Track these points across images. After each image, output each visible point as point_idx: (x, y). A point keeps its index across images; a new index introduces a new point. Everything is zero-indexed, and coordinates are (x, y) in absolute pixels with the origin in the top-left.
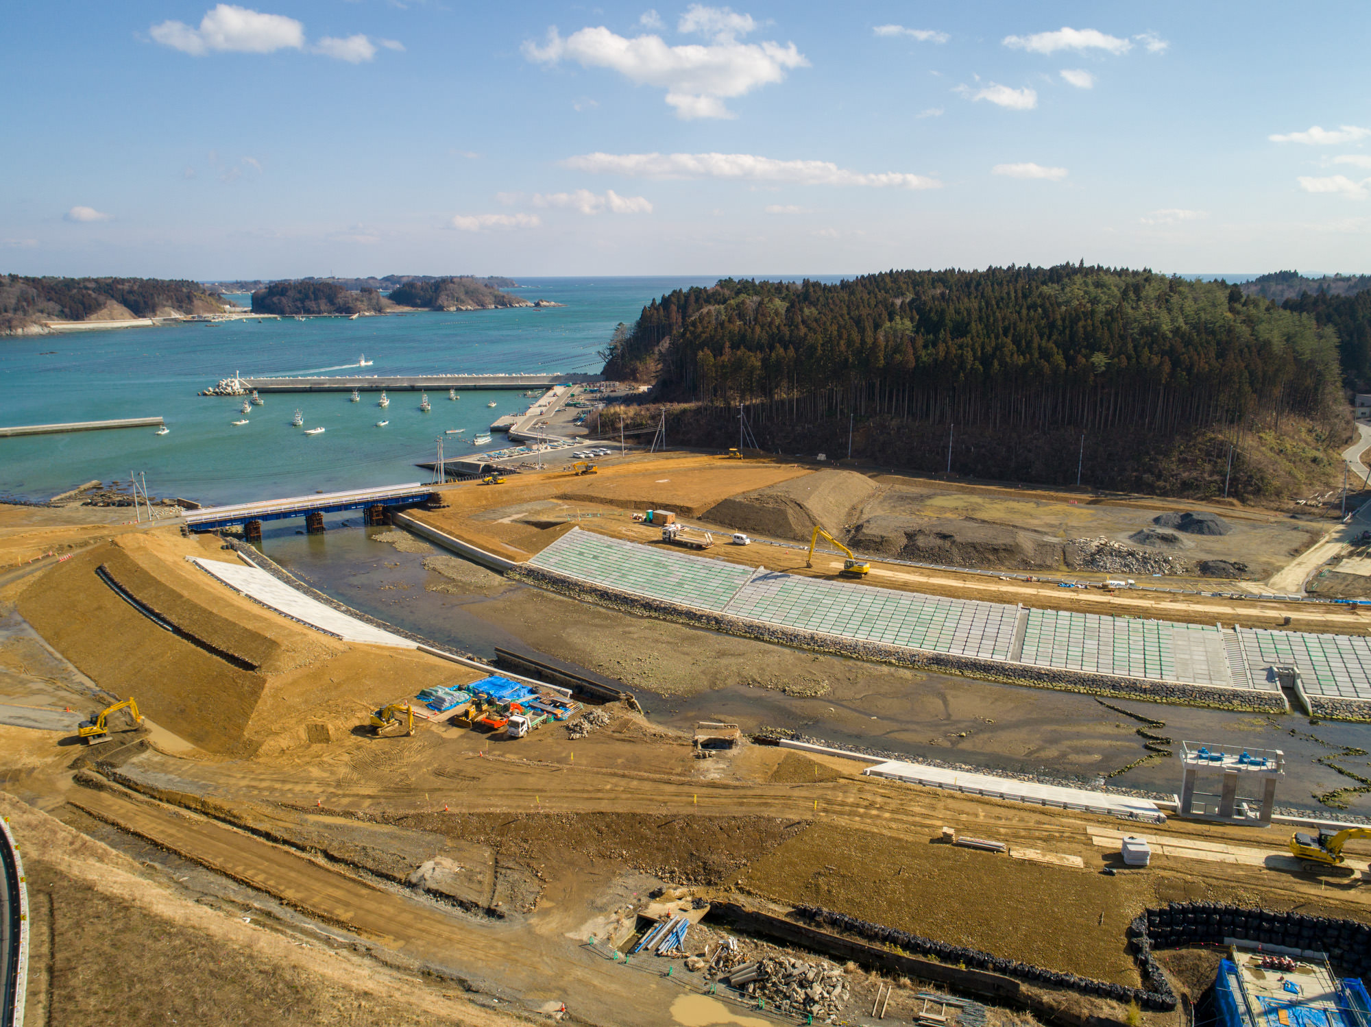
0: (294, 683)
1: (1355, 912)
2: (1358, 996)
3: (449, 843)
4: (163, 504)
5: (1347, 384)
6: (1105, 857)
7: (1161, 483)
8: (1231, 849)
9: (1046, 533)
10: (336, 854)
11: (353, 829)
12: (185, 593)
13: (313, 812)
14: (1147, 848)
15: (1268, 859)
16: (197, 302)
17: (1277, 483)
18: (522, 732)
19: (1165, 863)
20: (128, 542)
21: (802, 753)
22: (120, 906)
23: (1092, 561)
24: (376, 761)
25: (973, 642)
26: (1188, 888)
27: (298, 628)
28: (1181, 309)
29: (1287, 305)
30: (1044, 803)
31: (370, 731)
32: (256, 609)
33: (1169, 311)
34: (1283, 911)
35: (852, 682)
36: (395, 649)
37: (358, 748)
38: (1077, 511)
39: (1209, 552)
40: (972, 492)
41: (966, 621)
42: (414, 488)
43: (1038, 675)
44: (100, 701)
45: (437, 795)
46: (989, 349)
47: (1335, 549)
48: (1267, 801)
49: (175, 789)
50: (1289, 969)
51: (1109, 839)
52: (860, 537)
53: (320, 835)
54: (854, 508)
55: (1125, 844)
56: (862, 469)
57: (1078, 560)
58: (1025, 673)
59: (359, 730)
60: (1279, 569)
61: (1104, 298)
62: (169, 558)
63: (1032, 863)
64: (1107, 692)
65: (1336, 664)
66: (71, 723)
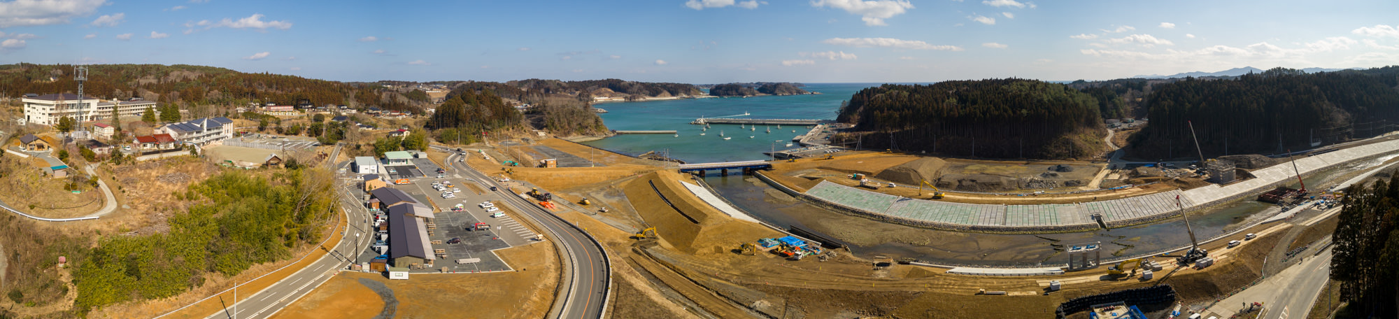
0: (712, 230)
1: (1130, 286)
3: (767, 295)
4: (673, 161)
5: (1103, 116)
6: (1044, 289)
7: (1049, 155)
9: (1010, 177)
10: (721, 293)
11: (728, 286)
12: (677, 193)
13: (714, 277)
14: (1059, 284)
15: (1101, 278)
16: (692, 92)
17: (1086, 151)
18: (800, 258)
19: (1066, 287)
20: (660, 173)
21: (919, 267)
23: (1029, 185)
24: (740, 263)
25: (987, 220)
26: (1076, 292)
27: (715, 210)
28: (1050, 93)
29: (1082, 91)
30: (1019, 275)
31: (739, 252)
32: (700, 202)
33: (1046, 94)
35: (939, 239)
36: (751, 223)
37: (733, 257)
38: (1021, 167)
39: (1068, 178)
40: (983, 163)
41: (983, 213)
42: (762, 162)
43: (1013, 229)
44: (644, 226)
45: (764, 278)
47: (1106, 172)
49: (664, 260)
51: (1045, 283)
52: (940, 183)
53: (716, 286)
54: (937, 172)
55: (1051, 284)
56: (940, 156)
57: (1023, 186)
58: (1008, 229)
59: (734, 251)
60: (1091, 181)
62: (673, 180)
63: (1016, 297)
64: (1038, 232)
65: (1112, 210)
66: (634, 231)
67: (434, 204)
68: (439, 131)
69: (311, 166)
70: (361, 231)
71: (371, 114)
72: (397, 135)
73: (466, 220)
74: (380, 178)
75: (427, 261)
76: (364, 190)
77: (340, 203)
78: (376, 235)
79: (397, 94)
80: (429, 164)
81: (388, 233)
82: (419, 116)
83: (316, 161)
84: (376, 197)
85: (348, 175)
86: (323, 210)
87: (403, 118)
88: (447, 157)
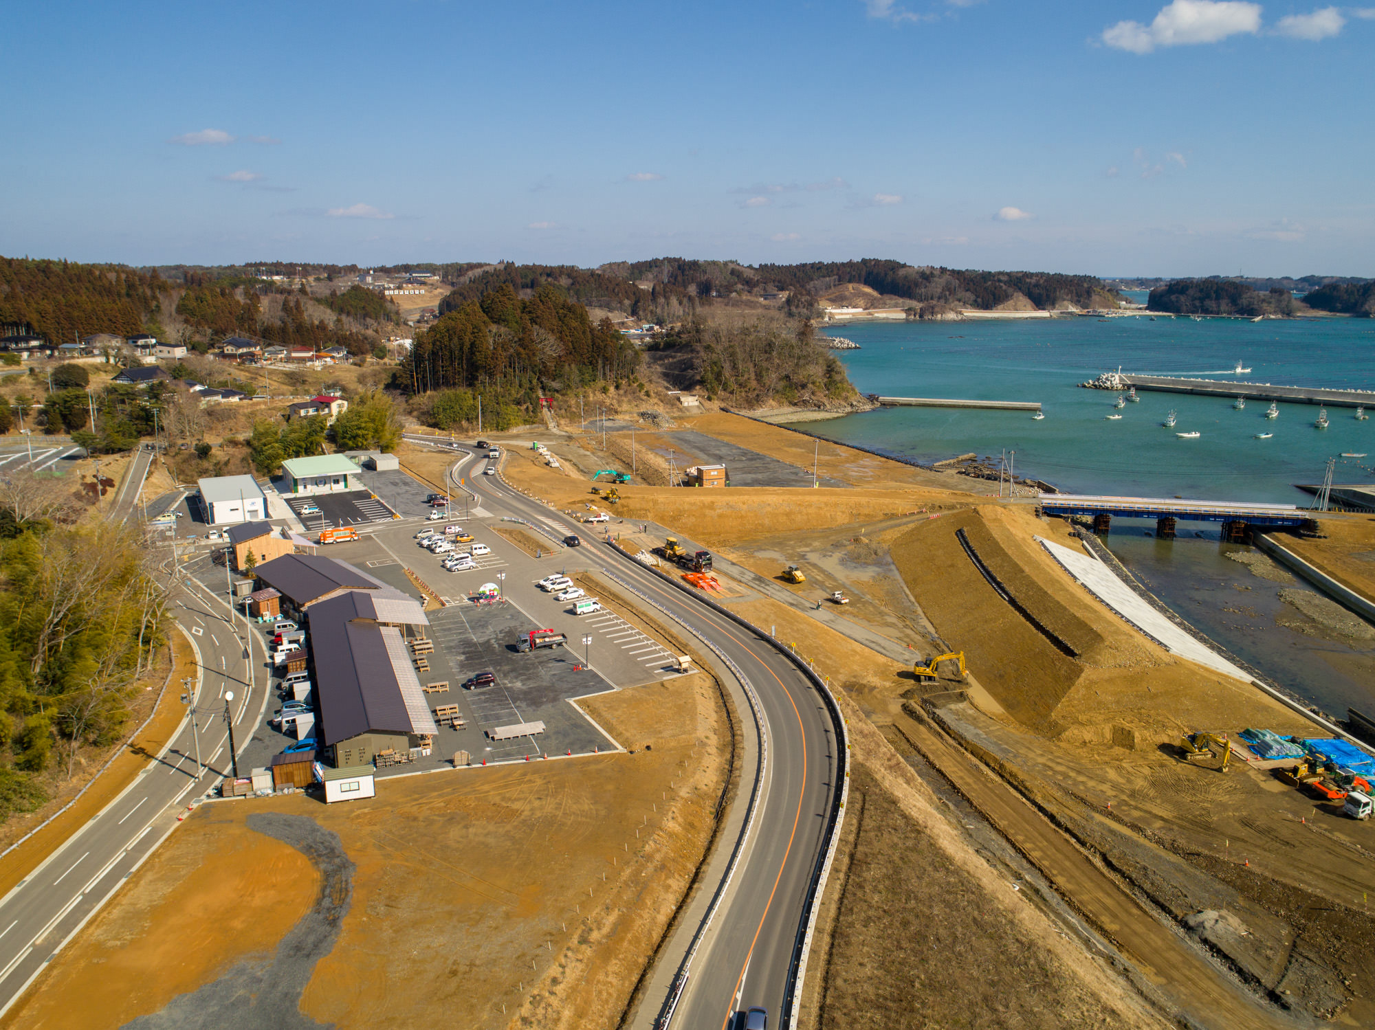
0: (1110, 680)
3: (1241, 901)
4: (1024, 483)
10: (1114, 862)
11: (1137, 845)
12: (1027, 569)
13: (1101, 812)
16: (1095, 298)
18: (1363, 813)
20: (987, 512)
22: (915, 829)
24: (1177, 785)
27: (1126, 628)
31: (1179, 753)
32: (1088, 599)
36: (1226, 677)
37: (1162, 766)
42: (1288, 510)
44: (936, 646)
45: (1238, 845)
49: (980, 744)
53: (1102, 837)
59: (1166, 748)
62: (1019, 534)
66: (910, 659)
67: (425, 587)
68: (427, 398)
69: (64, 521)
70: (237, 681)
71: (233, 356)
72: (311, 412)
73: (507, 624)
74: (276, 531)
75: (416, 741)
76: (235, 569)
77: (169, 615)
78: (279, 687)
79: (303, 300)
80: (406, 484)
81: (312, 677)
82: (369, 359)
83: (78, 505)
84: (268, 585)
85: (182, 532)
86: (118, 645)
87: (325, 367)
88: (452, 463)
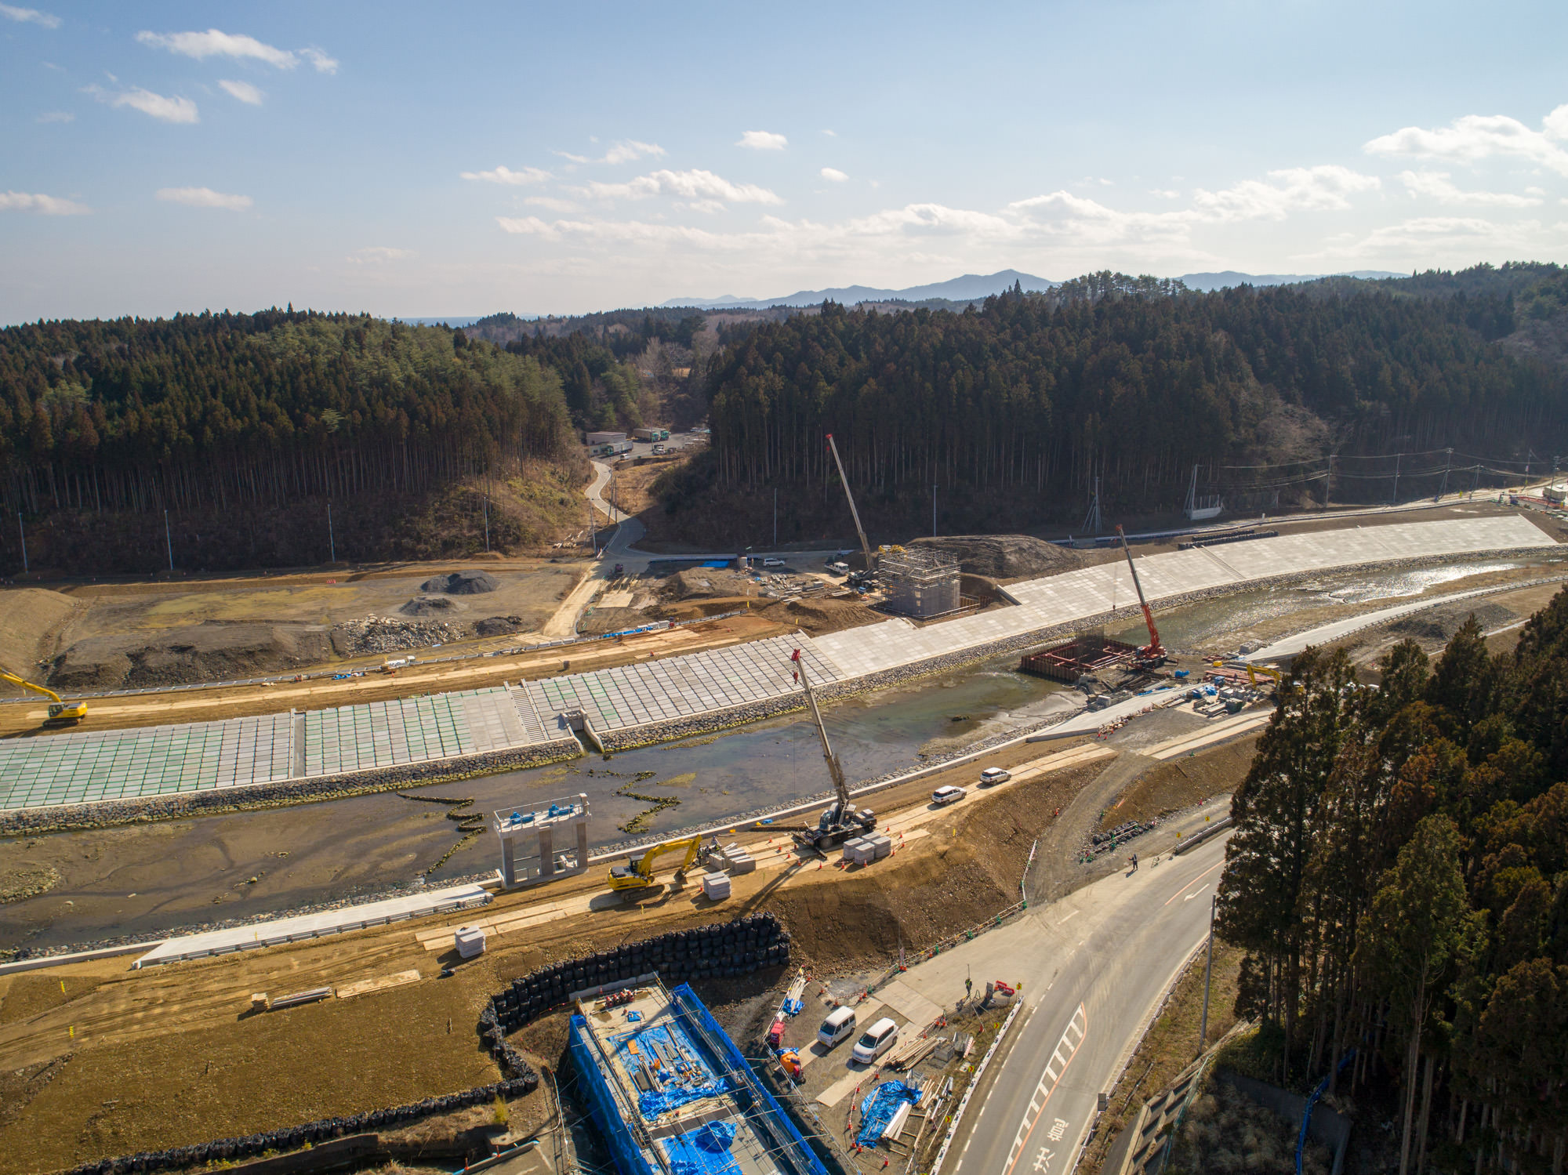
1: (672, 923)
2: (688, 1000)
5: (577, 424)
6: (441, 959)
7: (422, 546)
8: (559, 905)
9: (307, 623)
14: (482, 934)
15: (593, 902)
17: (533, 530)
19: (501, 942)
21: (38, 972)
23: (365, 644)
25: (245, 767)
26: (527, 959)
28: (409, 357)
29: (510, 348)
30: (364, 925)
33: (397, 358)
34: (613, 947)
35: (91, 859)
38: (337, 591)
39: (482, 611)
40: (207, 590)
41: (230, 746)
43: (329, 786)
46: (196, 415)
47: (595, 586)
48: (581, 848)
50: (628, 1000)
51: (439, 939)
52: (64, 671)
54: (47, 636)
55: (458, 938)
56: (49, 583)
57: (349, 646)
58: (314, 787)
60: (550, 616)
61: (323, 347)
63: (364, 996)
64: (408, 783)
65: (615, 697)
